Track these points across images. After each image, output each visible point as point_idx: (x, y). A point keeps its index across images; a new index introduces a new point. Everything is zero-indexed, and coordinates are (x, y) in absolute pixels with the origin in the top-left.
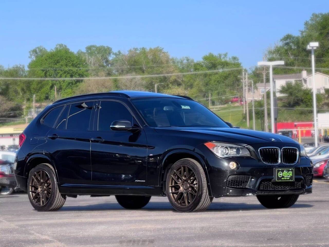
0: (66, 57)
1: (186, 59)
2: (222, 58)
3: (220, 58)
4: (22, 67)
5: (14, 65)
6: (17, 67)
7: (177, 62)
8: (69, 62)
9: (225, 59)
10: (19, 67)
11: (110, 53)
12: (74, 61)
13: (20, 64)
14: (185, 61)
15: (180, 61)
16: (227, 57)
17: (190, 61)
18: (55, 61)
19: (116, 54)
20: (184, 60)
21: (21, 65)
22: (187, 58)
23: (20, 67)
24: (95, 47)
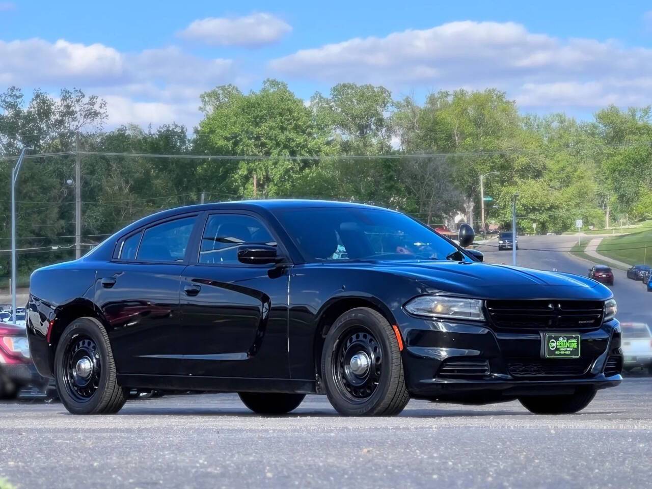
0: (282, 109)
1: (557, 118)
2: (637, 118)
3: (634, 119)
4: (178, 130)
5: (162, 126)
6: (168, 130)
7: (538, 125)
8: (288, 120)
9: (645, 120)
10: (173, 130)
11: (384, 104)
12: (299, 119)
13: (174, 123)
14: (555, 124)
15: (544, 122)
16: (648, 117)
17: (566, 124)
18: (256, 119)
19: (398, 106)
20: (553, 121)
21: (177, 126)
22: (561, 116)
23: (175, 130)
24: (353, 89)
